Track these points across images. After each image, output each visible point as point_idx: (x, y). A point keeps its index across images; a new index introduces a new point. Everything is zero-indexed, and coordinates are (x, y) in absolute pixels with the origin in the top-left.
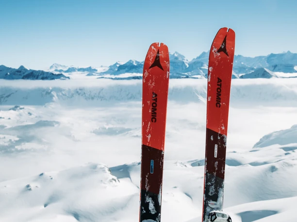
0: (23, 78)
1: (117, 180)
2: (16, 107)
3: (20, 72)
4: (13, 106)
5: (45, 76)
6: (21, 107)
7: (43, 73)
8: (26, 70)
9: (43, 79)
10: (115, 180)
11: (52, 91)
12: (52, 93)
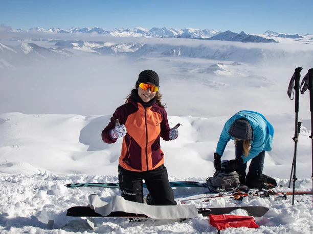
0: (242, 41)
1: (307, 131)
2: (235, 63)
3: (241, 36)
4: (233, 62)
5: (259, 40)
6: (239, 63)
7: (258, 37)
8: (245, 34)
9: (258, 42)
10: (305, 131)
11: (263, 52)
12: (263, 54)
